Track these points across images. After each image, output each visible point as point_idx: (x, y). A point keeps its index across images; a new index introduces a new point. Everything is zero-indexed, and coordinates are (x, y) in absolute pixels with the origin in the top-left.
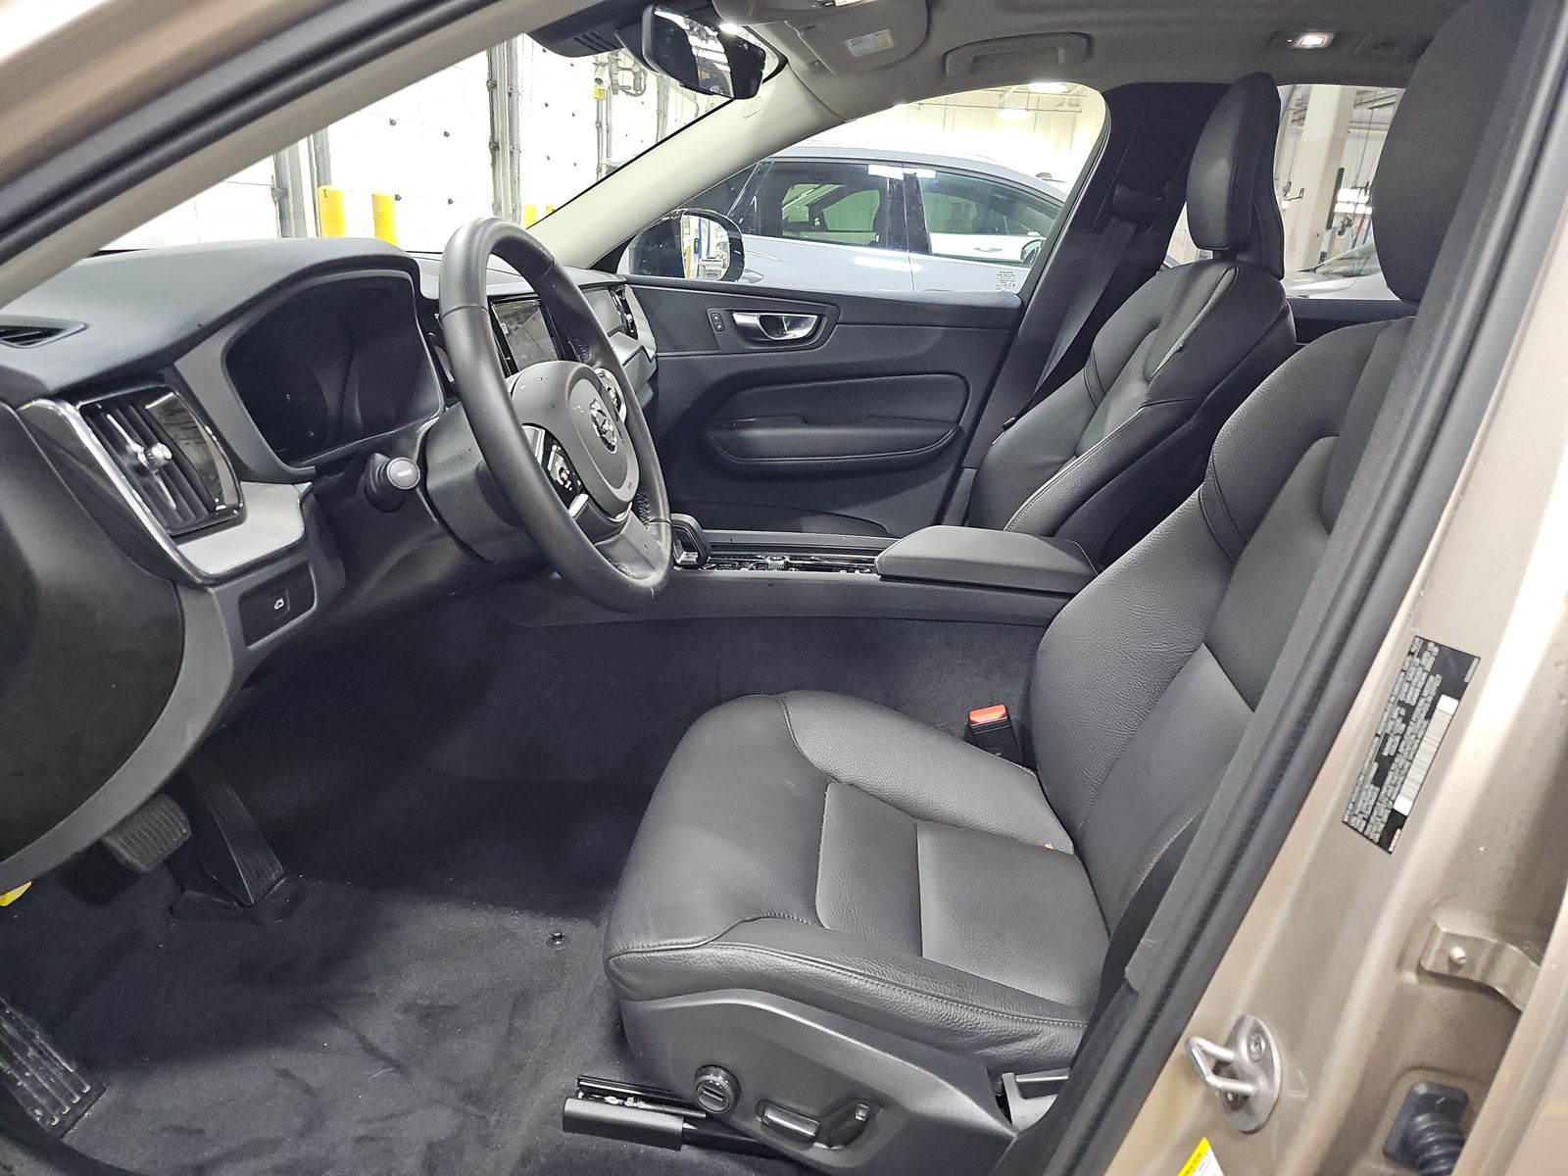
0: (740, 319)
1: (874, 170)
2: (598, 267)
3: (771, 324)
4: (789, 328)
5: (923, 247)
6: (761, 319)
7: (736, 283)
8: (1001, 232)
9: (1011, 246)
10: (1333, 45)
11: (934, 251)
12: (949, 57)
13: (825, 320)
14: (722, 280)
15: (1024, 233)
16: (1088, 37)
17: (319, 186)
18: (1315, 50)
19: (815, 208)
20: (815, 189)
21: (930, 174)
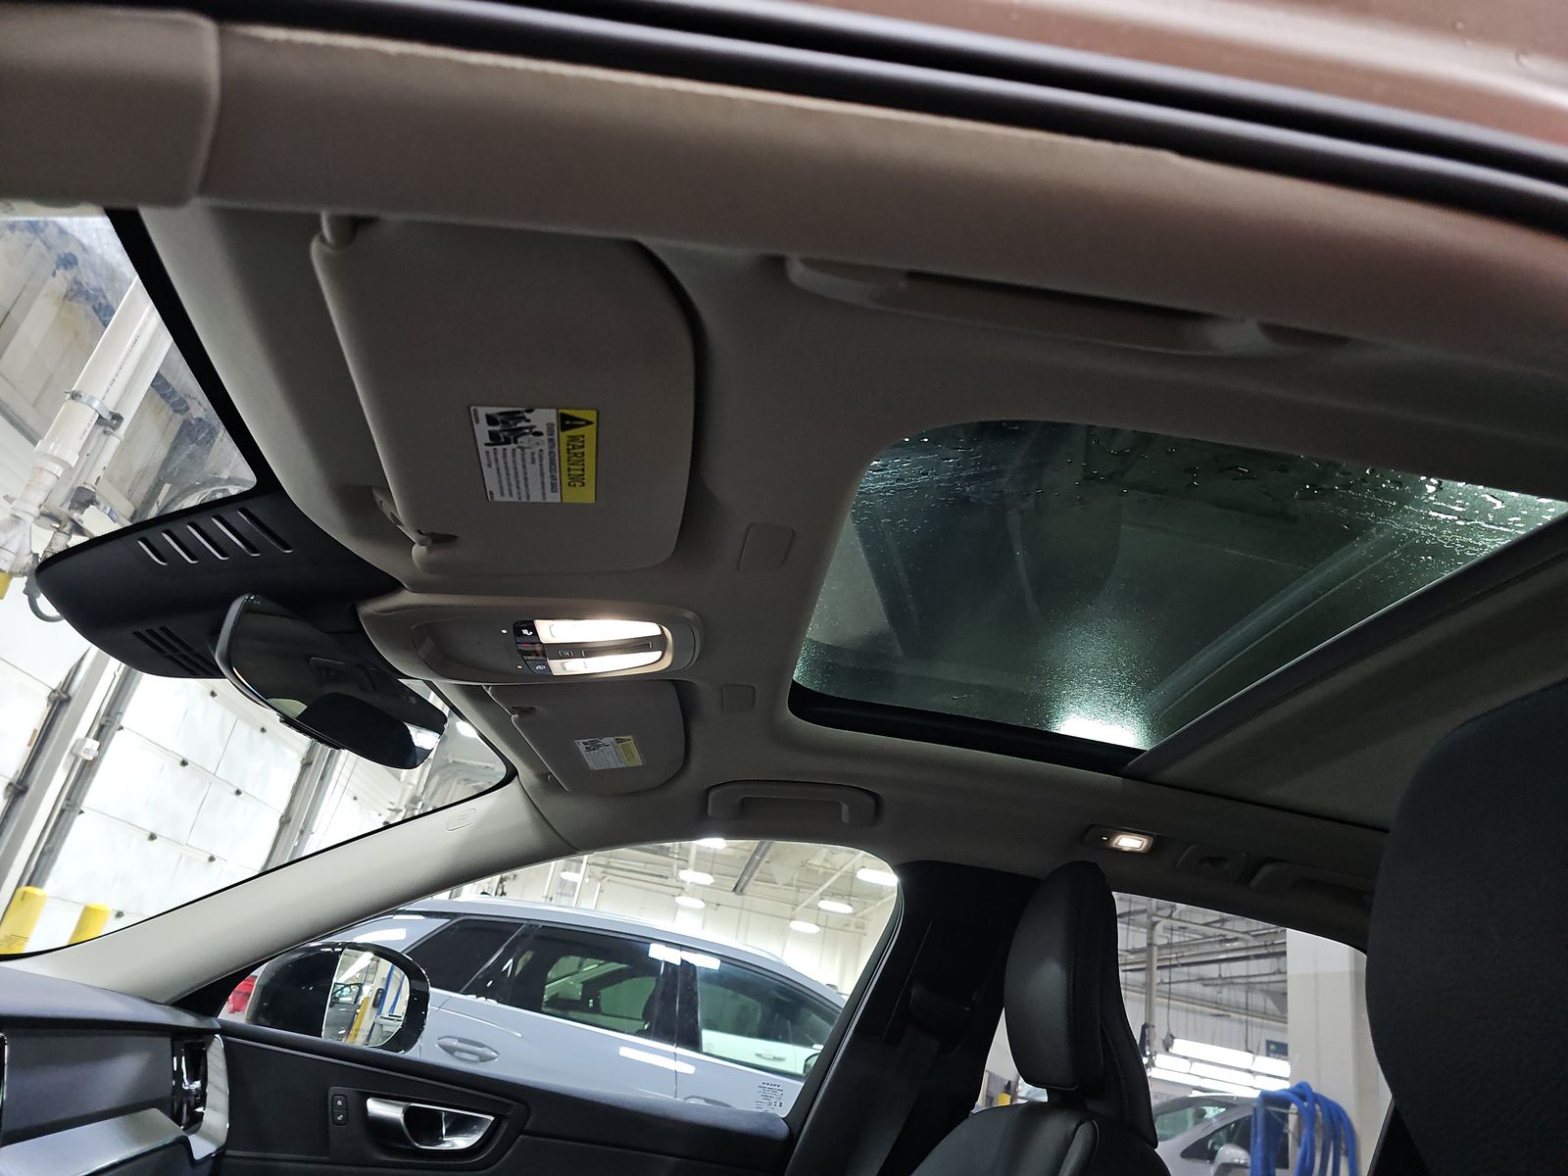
0: (375, 1107)
1: (657, 952)
2: (184, 1003)
3: (423, 1124)
4: (450, 1133)
5: (693, 1042)
6: (408, 1113)
7: (401, 1054)
8: (785, 1039)
9: (795, 1057)
10: (1151, 851)
11: (704, 1050)
12: (712, 794)
13: (505, 1126)
14: (382, 1047)
15: (810, 1045)
16: (875, 796)
17: (28, 884)
18: (1132, 854)
19: (592, 987)
20: (600, 965)
21: (714, 964)
